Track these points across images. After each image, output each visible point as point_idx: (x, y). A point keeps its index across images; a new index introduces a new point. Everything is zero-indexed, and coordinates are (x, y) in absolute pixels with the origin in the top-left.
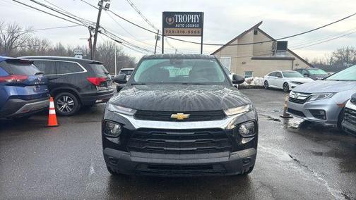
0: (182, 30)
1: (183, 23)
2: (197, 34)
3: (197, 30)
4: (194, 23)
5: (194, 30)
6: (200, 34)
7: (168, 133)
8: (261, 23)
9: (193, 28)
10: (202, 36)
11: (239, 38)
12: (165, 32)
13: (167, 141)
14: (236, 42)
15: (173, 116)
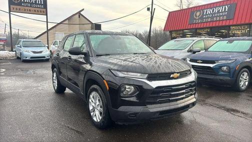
0: (29, 8)
1: (29, 3)
2: (42, 13)
3: (42, 10)
4: (38, 4)
5: (39, 9)
6: (45, 13)
7: (173, 88)
8: (83, 10)
9: (37, 7)
10: (47, 15)
11: (69, 19)
12: (12, 9)
13: (172, 93)
14: (67, 22)
15: (172, 76)
